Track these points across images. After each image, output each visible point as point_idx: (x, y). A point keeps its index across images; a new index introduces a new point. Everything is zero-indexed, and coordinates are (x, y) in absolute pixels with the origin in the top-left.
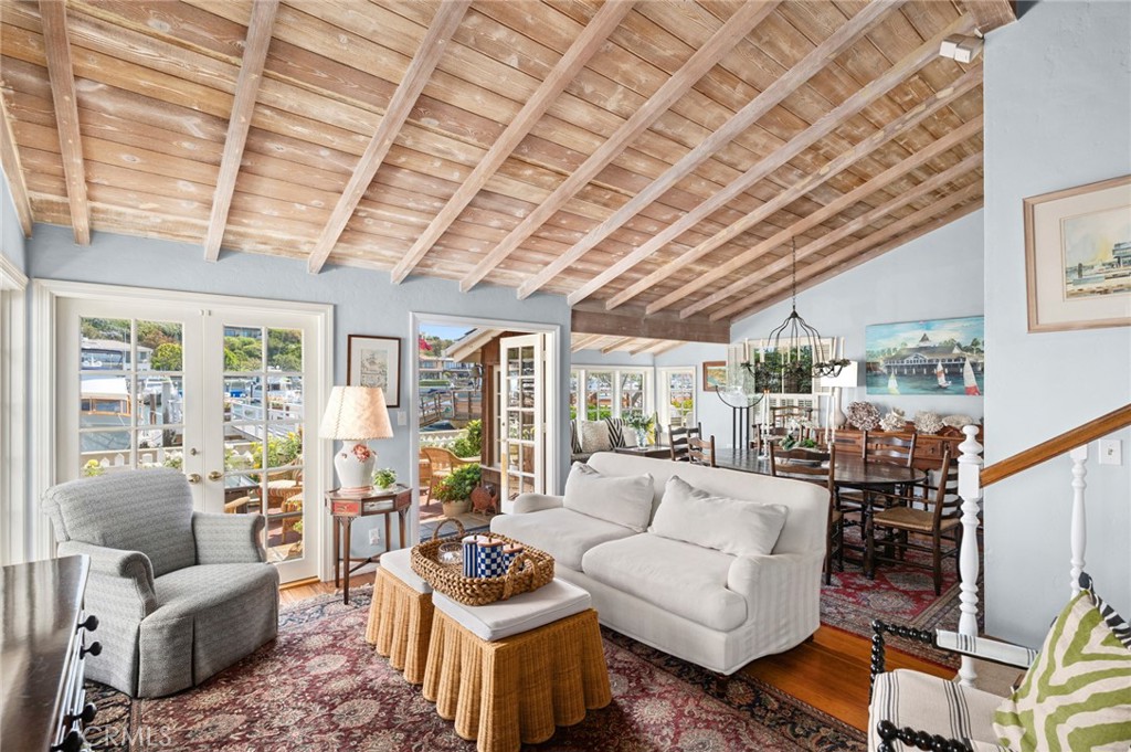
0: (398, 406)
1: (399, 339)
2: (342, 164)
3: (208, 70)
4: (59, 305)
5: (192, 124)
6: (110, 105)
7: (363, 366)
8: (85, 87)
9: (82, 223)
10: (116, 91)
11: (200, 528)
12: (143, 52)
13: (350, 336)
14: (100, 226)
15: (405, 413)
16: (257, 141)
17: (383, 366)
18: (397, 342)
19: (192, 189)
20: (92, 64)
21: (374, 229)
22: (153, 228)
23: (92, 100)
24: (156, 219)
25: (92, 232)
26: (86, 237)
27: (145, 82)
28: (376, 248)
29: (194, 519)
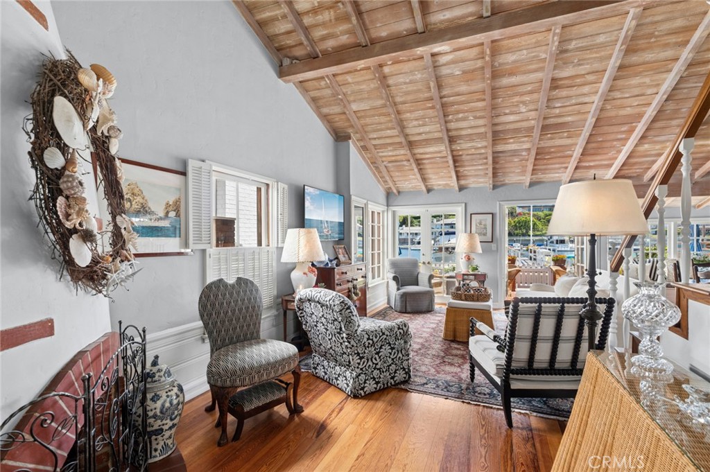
0: (492, 242)
1: (492, 214)
2: (445, 160)
3: (402, 152)
4: (394, 213)
5: (405, 163)
6: (390, 165)
7: (476, 225)
8: (385, 163)
9: (395, 191)
10: (390, 162)
11: (419, 276)
12: (390, 154)
13: (471, 214)
14: (400, 190)
15: (495, 245)
16: (420, 162)
17: (485, 225)
18: (491, 215)
19: (413, 177)
20: (384, 159)
21: (469, 174)
22: (411, 188)
23: (387, 165)
24: (410, 186)
25: (399, 192)
26: (397, 194)
27: (393, 158)
28: (475, 180)
29: (418, 273)
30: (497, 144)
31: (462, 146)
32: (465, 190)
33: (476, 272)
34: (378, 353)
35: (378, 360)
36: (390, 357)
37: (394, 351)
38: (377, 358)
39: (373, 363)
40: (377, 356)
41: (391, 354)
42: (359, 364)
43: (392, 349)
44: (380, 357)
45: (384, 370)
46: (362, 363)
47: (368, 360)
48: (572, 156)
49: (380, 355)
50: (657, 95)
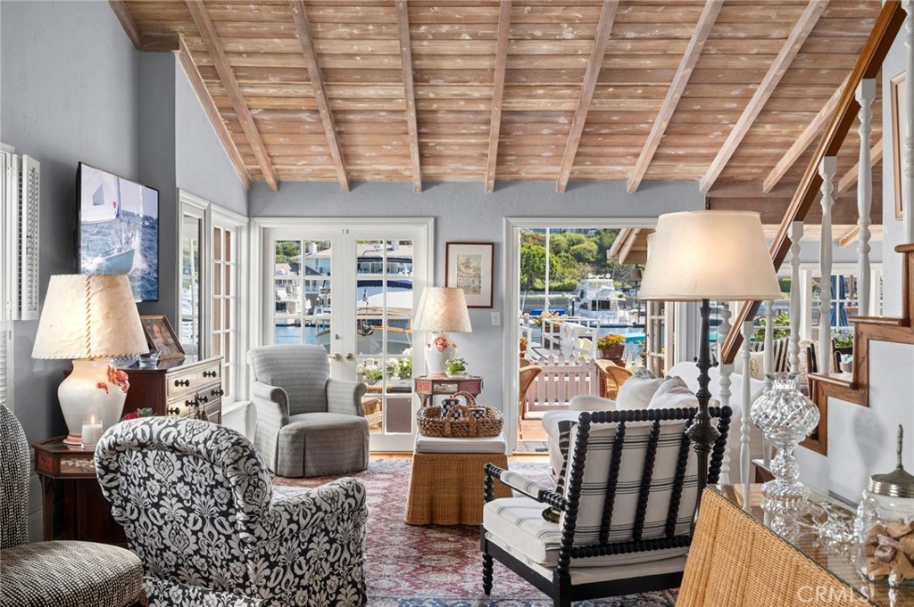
0: (491, 307)
1: (492, 244)
2: (398, 117)
3: (302, 91)
4: (265, 233)
5: (305, 116)
6: (266, 117)
7: (459, 270)
8: (254, 112)
9: (270, 180)
10: (267, 110)
11: (330, 389)
12: (272, 91)
13: (448, 244)
14: (283, 178)
15: (498, 314)
16: (340, 116)
17: (478, 269)
18: (491, 246)
19: (320, 149)
20: (254, 102)
21: (448, 152)
22: (309, 175)
23: (258, 117)
24: (309, 169)
25: (279, 183)
26: (275, 187)
27: (277, 103)
28: (459, 166)
29: (327, 382)
30: (512, 96)
31: (440, 90)
32: (435, 187)
33: (460, 376)
34: (303, 553)
35: (305, 568)
36: (327, 560)
37: (334, 546)
38: (303, 562)
39: (296, 576)
40: (302, 559)
41: (328, 552)
42: (268, 578)
43: (332, 541)
44: (308, 562)
45: (317, 589)
46: (273, 576)
47: (285, 568)
48: (648, 134)
49: (308, 556)
50: (786, 42)
